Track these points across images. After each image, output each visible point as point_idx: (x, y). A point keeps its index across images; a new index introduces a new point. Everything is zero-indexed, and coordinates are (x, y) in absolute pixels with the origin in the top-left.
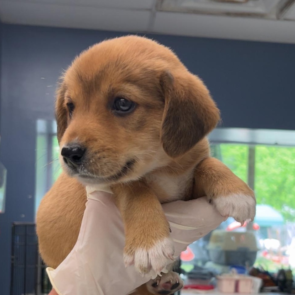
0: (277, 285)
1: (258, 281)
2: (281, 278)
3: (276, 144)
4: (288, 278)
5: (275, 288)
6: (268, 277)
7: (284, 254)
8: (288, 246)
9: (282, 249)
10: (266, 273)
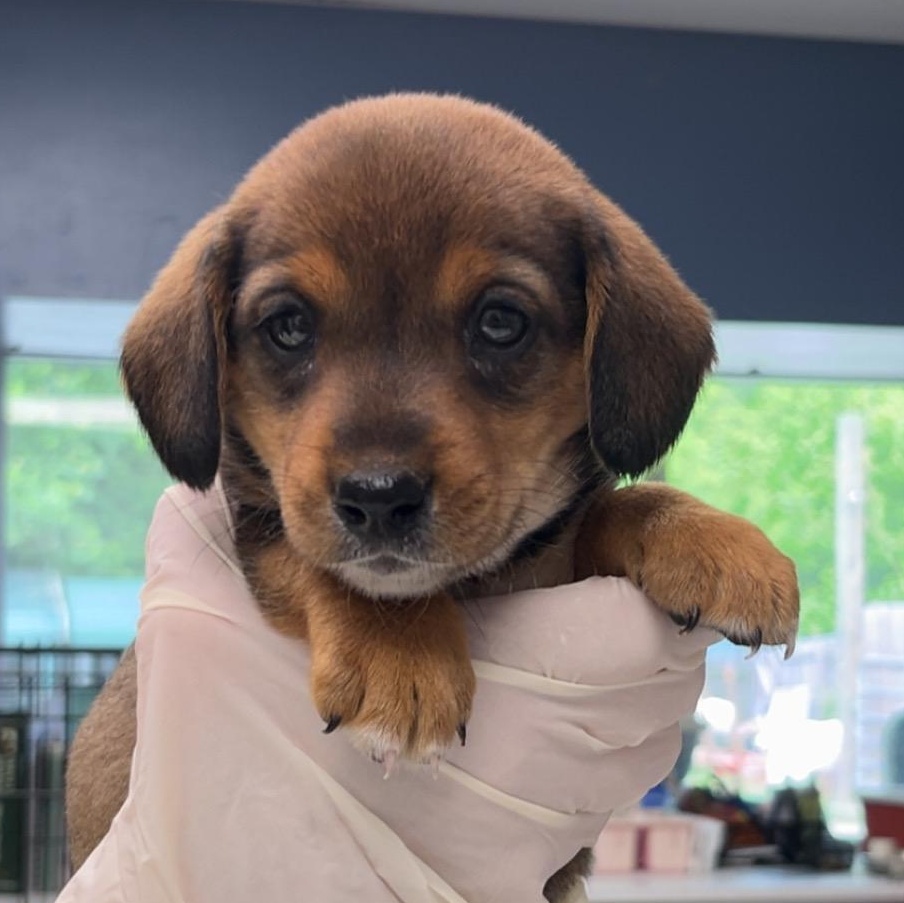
0: (769, 841)
1: (711, 830)
2: (785, 816)
3: (754, 373)
4: (807, 816)
5: (768, 850)
6: (740, 817)
7: (749, 745)
8: (759, 719)
9: (744, 729)
10: (734, 803)
